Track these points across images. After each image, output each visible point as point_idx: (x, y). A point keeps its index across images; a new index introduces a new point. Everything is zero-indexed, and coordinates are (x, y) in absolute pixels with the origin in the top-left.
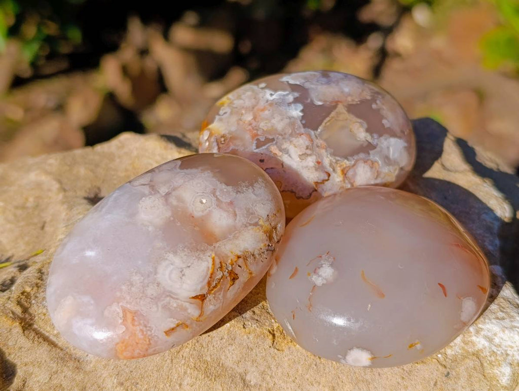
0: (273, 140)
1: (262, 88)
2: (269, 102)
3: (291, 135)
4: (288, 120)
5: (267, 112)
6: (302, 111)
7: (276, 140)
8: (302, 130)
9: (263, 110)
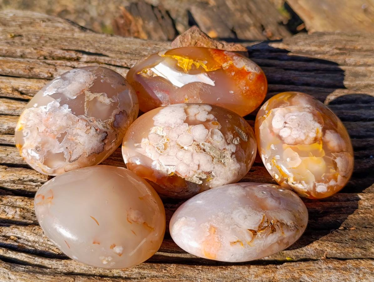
0: (66, 133)
1: (37, 107)
2: (48, 113)
3: (73, 124)
4: (65, 117)
5: (51, 120)
6: (69, 108)
7: (67, 132)
8: (77, 118)
9: (47, 120)
